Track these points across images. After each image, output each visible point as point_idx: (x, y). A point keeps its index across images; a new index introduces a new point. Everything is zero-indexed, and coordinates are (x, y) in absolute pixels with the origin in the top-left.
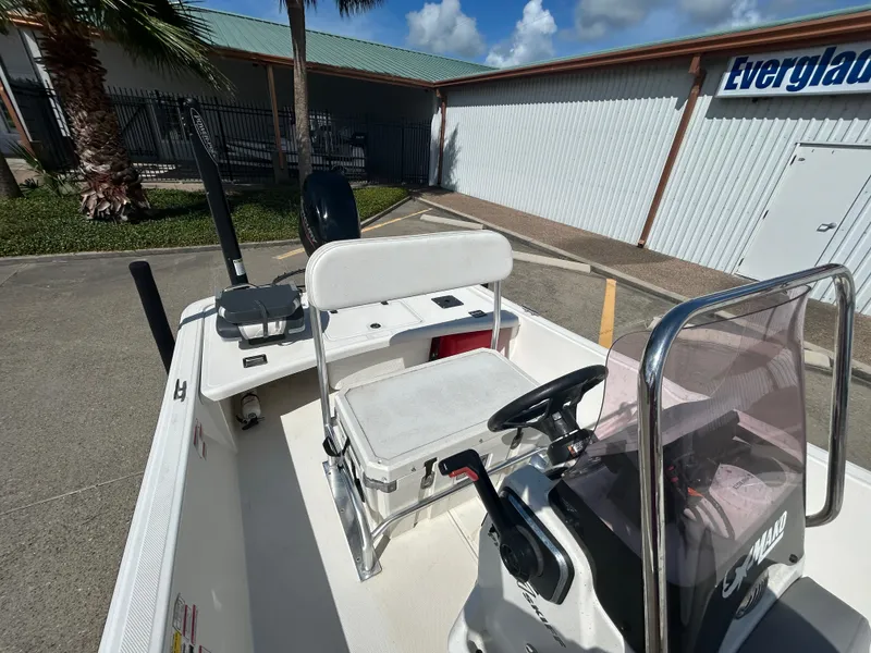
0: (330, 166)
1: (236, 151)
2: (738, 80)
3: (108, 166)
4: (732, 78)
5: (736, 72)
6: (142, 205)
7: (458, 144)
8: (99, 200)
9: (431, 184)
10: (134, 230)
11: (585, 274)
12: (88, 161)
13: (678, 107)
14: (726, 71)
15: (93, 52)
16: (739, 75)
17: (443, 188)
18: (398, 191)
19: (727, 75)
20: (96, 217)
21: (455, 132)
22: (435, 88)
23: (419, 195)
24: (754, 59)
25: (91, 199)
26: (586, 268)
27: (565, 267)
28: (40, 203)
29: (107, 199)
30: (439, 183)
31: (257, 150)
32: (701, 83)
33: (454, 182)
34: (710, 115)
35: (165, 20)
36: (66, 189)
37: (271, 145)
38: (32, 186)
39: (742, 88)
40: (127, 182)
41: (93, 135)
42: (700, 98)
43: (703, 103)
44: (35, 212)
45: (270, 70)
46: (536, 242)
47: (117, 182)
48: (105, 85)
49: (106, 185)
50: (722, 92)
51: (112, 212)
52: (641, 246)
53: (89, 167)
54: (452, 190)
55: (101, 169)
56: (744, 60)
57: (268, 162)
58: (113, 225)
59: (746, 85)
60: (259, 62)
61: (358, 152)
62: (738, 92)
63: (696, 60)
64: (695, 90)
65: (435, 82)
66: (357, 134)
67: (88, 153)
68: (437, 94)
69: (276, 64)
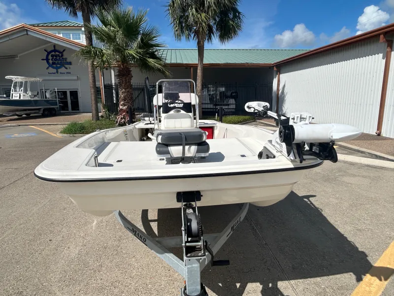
3: (126, 107)
7: (286, 91)
8: (121, 118)
12: (121, 105)
13: (383, 58)
15: (131, 71)
20: (119, 125)
21: (284, 86)
22: (273, 66)
28: (104, 122)
29: (124, 118)
32: (391, 45)
36: (112, 118)
41: (124, 97)
42: (392, 53)
45: (192, 69)
47: (128, 112)
48: (132, 81)
49: (124, 113)
51: (124, 122)
52: (378, 135)
53: (121, 107)
55: (125, 108)
61: (232, 101)
63: (382, 36)
64: (389, 49)
65: (273, 63)
66: (233, 93)
67: (122, 103)
68: (275, 69)
69: (195, 67)
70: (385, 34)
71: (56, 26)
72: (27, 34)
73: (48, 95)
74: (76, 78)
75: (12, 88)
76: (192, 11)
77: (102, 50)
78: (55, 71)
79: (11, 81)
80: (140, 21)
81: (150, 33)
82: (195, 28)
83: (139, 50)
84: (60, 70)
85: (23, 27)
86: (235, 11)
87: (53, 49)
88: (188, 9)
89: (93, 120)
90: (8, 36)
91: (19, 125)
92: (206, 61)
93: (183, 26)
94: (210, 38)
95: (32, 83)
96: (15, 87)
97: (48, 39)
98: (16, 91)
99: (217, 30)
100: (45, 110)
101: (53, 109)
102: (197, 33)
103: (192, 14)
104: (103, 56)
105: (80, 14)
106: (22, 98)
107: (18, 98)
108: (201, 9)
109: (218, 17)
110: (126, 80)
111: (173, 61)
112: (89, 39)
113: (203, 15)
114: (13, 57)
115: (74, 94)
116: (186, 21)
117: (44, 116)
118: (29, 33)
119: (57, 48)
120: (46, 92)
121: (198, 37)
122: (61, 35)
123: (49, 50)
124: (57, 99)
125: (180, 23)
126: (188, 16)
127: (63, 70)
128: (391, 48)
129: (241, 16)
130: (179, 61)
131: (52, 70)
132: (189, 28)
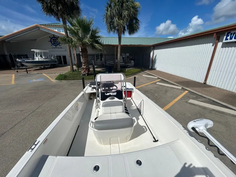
0: (126, 65)
1: (108, 63)
2: (229, 38)
4: (226, 38)
5: (228, 36)
6: (89, 73)
9: (150, 68)
10: (87, 77)
11: (180, 89)
13: (213, 46)
14: (225, 36)
15: (87, 49)
16: (229, 36)
17: (153, 69)
18: (140, 70)
19: (225, 37)
20: (83, 75)
21: (156, 56)
23: (145, 71)
24: (233, 32)
25: (82, 72)
26: (180, 88)
27: (174, 87)
28: (76, 73)
29: (85, 72)
30: (152, 68)
31: (111, 62)
32: (219, 39)
33: (155, 67)
34: (222, 47)
35: (97, 44)
36: (80, 70)
37: (114, 61)
38: (75, 70)
39: (230, 39)
40: (88, 69)
41: (85, 62)
42: (219, 43)
43: (220, 44)
44: (75, 74)
45: (115, 47)
46: (170, 81)
47: (86, 69)
50: (224, 41)
51: (85, 74)
52: (205, 83)
53: (83, 67)
54: (155, 69)
55: (85, 67)
56: (230, 33)
57: (113, 64)
58: (85, 76)
59: (231, 38)
60: (113, 46)
61: (133, 61)
62: (229, 41)
63: (215, 34)
64: (217, 41)
65: (151, 45)
66: (133, 58)
67: (83, 65)
68: (152, 48)
69: (117, 46)
70: (217, 33)
71: (53, 25)
72: (39, 29)
73: (52, 58)
74: (65, 50)
75: (35, 55)
76: (116, 19)
77: (72, 39)
78: (55, 47)
79: (34, 52)
80: (91, 24)
81: (96, 30)
82: (117, 28)
83: (90, 40)
84: (57, 46)
85: (37, 26)
86: (136, 19)
87: (53, 36)
88: (114, 18)
89: (71, 71)
90: (30, 30)
91: (38, 73)
92: (122, 44)
93: (112, 27)
94: (124, 32)
95: (44, 53)
96: (36, 55)
97: (49, 32)
98: (37, 56)
99: (127, 29)
100: (51, 65)
101: (55, 64)
102: (118, 30)
103: (116, 21)
104: (72, 42)
105: (61, 20)
106: (40, 60)
107: (38, 60)
108: (120, 18)
109: (128, 22)
110: (85, 54)
111: (107, 43)
112: (66, 33)
113: (122, 21)
114: (35, 40)
115: (64, 57)
116: (113, 24)
117: (51, 68)
118: (40, 29)
119: (55, 36)
120: (51, 56)
121: (118, 32)
122: (56, 30)
123: (51, 37)
124: (57, 60)
125: (110, 25)
126: (114, 22)
127: (58, 46)
128: (219, 40)
129: (139, 22)
130: (110, 44)
131: (54, 46)
132: (114, 28)
